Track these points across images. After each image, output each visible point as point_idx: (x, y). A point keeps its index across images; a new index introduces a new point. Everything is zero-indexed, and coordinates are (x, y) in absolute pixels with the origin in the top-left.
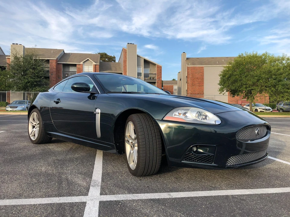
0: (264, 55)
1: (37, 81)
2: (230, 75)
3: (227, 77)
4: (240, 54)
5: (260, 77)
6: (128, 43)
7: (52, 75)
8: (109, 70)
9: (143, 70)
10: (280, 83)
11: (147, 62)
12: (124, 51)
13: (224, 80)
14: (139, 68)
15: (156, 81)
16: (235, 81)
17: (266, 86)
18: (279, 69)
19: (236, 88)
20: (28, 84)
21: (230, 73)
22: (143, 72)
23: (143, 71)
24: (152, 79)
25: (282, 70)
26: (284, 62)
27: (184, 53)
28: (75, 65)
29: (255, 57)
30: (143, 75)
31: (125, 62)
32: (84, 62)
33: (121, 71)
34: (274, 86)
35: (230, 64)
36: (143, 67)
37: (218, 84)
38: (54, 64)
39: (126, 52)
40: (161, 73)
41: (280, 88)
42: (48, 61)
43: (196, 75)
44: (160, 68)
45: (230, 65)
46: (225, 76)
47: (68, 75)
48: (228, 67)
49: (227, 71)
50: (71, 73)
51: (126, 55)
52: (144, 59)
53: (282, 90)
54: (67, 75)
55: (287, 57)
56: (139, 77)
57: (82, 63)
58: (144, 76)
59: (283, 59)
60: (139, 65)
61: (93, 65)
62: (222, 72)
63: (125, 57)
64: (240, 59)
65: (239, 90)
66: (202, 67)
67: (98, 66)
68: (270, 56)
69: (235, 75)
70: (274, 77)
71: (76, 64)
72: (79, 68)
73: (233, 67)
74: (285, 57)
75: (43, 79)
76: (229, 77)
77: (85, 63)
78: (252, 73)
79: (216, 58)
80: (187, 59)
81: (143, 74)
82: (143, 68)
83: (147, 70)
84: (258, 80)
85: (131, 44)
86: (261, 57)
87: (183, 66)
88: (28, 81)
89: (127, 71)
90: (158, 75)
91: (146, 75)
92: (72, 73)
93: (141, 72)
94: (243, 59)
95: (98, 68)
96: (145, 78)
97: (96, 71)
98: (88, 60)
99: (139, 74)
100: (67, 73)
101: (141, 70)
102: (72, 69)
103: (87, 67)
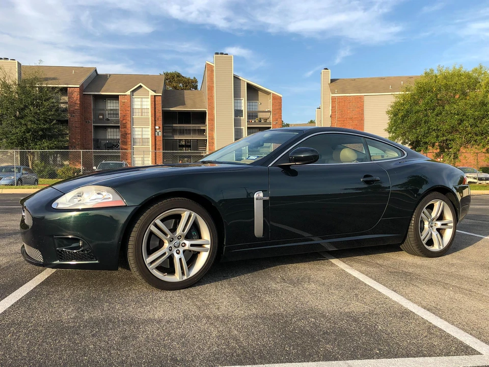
1: (43, 129)
4: (428, 71)
5: (463, 115)
6: (217, 53)
7: (74, 116)
8: (182, 106)
9: (245, 104)
11: (253, 91)
12: (209, 69)
13: (395, 121)
14: (239, 101)
15: (272, 126)
16: (417, 123)
20: (27, 134)
22: (245, 108)
23: (245, 106)
24: (263, 121)
27: (326, 69)
28: (116, 97)
29: (456, 74)
30: (245, 115)
31: (211, 89)
32: (133, 91)
33: (203, 107)
35: (408, 90)
36: (245, 99)
37: (386, 130)
38: (76, 96)
39: (212, 71)
40: (280, 109)
42: (64, 91)
43: (349, 112)
44: (277, 101)
45: (407, 93)
47: (103, 117)
48: (404, 96)
50: (109, 112)
51: (213, 75)
52: (248, 84)
54: (101, 117)
56: (239, 117)
57: (128, 93)
58: (248, 116)
60: (237, 95)
61: (150, 97)
62: (392, 107)
63: (211, 80)
64: (427, 80)
65: (424, 140)
66: (361, 97)
67: (161, 98)
71: (119, 95)
72: (124, 102)
75: (54, 124)
76: (403, 117)
77: (135, 93)
80: (332, 81)
81: (245, 113)
82: (245, 101)
83: (254, 104)
84: (461, 122)
85: (222, 53)
86: (469, 76)
87: (324, 96)
88: (27, 128)
89: (214, 108)
90: (274, 115)
91: (251, 114)
92: (112, 112)
93: (243, 108)
94: (433, 80)
95: (159, 101)
96: (250, 121)
97: (155, 108)
98: (140, 87)
99: (238, 113)
100: (101, 112)
101: (243, 105)
102: (112, 105)
103: (139, 100)
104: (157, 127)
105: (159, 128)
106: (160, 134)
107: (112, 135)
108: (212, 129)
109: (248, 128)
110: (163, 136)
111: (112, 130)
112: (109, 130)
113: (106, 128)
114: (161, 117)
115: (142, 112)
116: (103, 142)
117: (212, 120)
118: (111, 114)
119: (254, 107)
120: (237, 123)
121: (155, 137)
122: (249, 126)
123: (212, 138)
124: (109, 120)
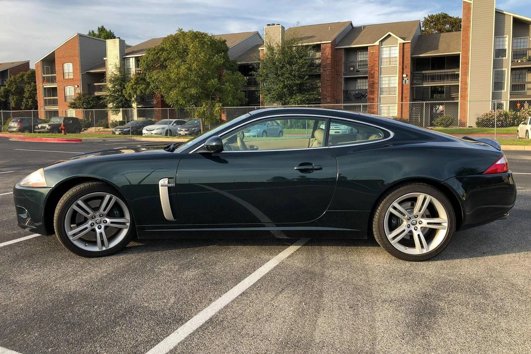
1: (298, 84)
7: (325, 70)
9: (509, 42)
11: (521, 24)
12: (465, 7)
14: (501, 39)
20: (284, 90)
22: (509, 46)
23: (509, 44)
28: (366, 49)
30: (509, 54)
31: (466, 29)
32: (382, 41)
36: (509, 36)
38: (328, 51)
39: (469, 9)
42: (317, 47)
47: (354, 69)
50: (360, 64)
51: (470, 14)
52: (515, 19)
54: (352, 69)
56: (500, 58)
57: (377, 43)
58: (512, 55)
60: (499, 32)
61: (398, 45)
63: (467, 19)
67: (409, 45)
71: (368, 46)
72: (373, 53)
75: (307, 79)
77: (383, 43)
81: (509, 52)
82: (509, 38)
83: (522, 40)
88: (284, 85)
89: (469, 50)
92: (362, 63)
93: (506, 47)
95: (408, 49)
96: (516, 61)
97: (403, 56)
98: (389, 35)
99: (500, 53)
100: (353, 64)
101: (507, 43)
102: (362, 56)
103: (388, 49)
104: (404, 76)
105: (407, 75)
106: (408, 82)
107: (362, 85)
108: (465, 74)
109: (512, 69)
110: (411, 84)
111: (362, 81)
112: (359, 81)
113: (356, 79)
114: (410, 65)
115: (390, 62)
116: (353, 93)
117: (467, 63)
118: (361, 65)
119: (522, 44)
120: (497, 64)
121: (403, 85)
122: (513, 67)
123: (465, 83)
124: (359, 71)
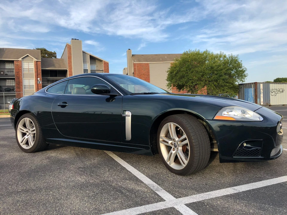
0: (205, 52)
2: (178, 71)
3: (175, 72)
5: (204, 73)
6: (73, 39)
8: (53, 67)
10: (221, 78)
11: (92, 59)
12: (68, 47)
13: (171, 76)
14: (85, 65)
16: (183, 77)
17: (209, 81)
18: (219, 66)
19: (183, 83)
21: (177, 69)
22: (89, 68)
23: (89, 67)
25: (222, 66)
26: (222, 59)
27: (129, 49)
28: (12, 62)
29: (198, 54)
31: (70, 58)
32: (23, 58)
33: (66, 68)
34: (216, 81)
37: (166, 80)
39: (70, 48)
40: (108, 69)
41: (221, 82)
43: (142, 71)
44: (107, 65)
45: (177, 62)
46: (173, 73)
47: (4, 73)
48: (176, 64)
49: (175, 68)
50: (7, 70)
51: (71, 51)
52: (90, 56)
53: (223, 84)
54: (2, 73)
55: (224, 55)
56: (86, 73)
57: (20, 59)
59: (220, 57)
60: (84, 61)
61: (34, 62)
62: (169, 69)
63: (70, 53)
64: (186, 56)
65: (186, 84)
66: (148, 64)
67: (40, 62)
68: (210, 53)
69: (182, 71)
70: (215, 72)
71: (14, 61)
72: (18, 65)
73: (180, 64)
74: (222, 55)
76: (176, 73)
77: (24, 60)
78: (197, 69)
79: (159, 55)
80: (133, 55)
81: (89, 71)
82: (89, 64)
83: (93, 66)
84: (203, 76)
85: (75, 39)
86: (203, 54)
87: (129, 63)
89: (72, 68)
90: (105, 72)
91: (92, 72)
92: (9, 70)
94: (189, 56)
95: (39, 64)
97: (37, 68)
98: (28, 55)
99: (85, 71)
100: (3, 70)
101: (88, 66)
102: (9, 66)
103: (27, 63)
104: (39, 79)
105: (40, 79)
106: (41, 83)
107: (9, 83)
110: (42, 84)
111: (10, 81)
112: (8, 81)
113: (5, 79)
114: (41, 73)
115: (29, 70)
116: (4, 88)
117: (71, 74)
118: (8, 71)
119: (94, 68)
121: (38, 84)
124: (7, 75)
